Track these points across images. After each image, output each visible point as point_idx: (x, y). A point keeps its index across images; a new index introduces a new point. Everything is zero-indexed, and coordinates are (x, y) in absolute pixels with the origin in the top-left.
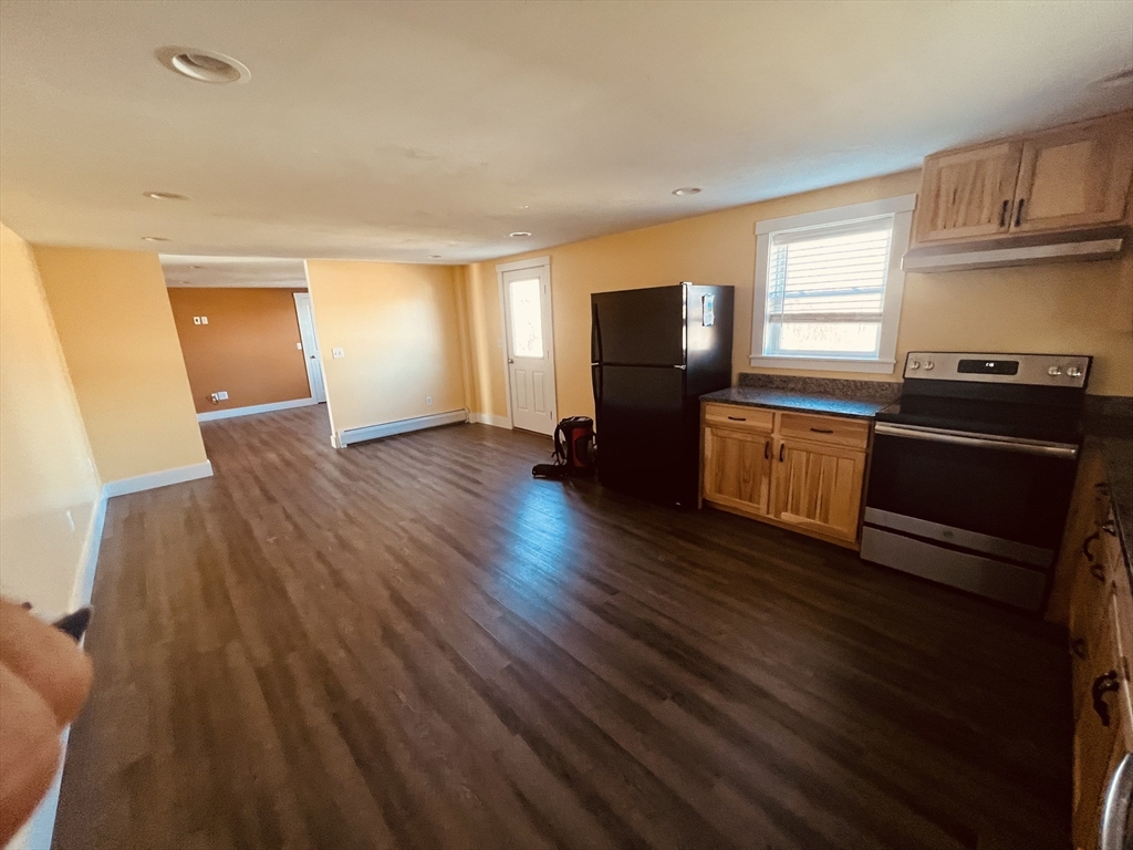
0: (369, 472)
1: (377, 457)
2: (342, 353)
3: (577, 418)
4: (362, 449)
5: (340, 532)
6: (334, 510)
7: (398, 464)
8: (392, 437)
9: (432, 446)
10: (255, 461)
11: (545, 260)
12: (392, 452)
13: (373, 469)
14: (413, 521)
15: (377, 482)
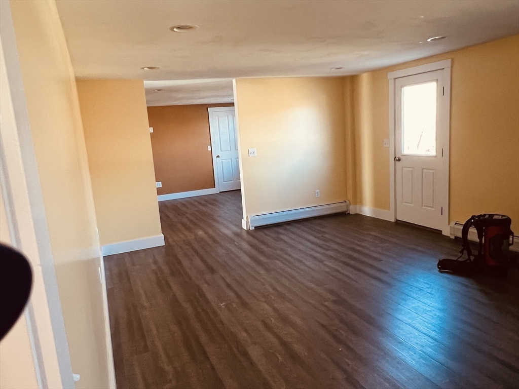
0: (279, 252)
1: (281, 240)
2: (256, 153)
3: (493, 215)
4: (267, 232)
5: (276, 305)
6: (264, 285)
7: (300, 247)
8: (289, 223)
9: (325, 233)
10: (191, 237)
11: (447, 63)
12: (293, 236)
13: (282, 250)
14: (335, 302)
15: (290, 262)
